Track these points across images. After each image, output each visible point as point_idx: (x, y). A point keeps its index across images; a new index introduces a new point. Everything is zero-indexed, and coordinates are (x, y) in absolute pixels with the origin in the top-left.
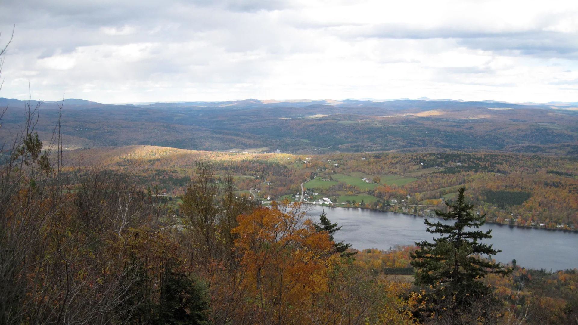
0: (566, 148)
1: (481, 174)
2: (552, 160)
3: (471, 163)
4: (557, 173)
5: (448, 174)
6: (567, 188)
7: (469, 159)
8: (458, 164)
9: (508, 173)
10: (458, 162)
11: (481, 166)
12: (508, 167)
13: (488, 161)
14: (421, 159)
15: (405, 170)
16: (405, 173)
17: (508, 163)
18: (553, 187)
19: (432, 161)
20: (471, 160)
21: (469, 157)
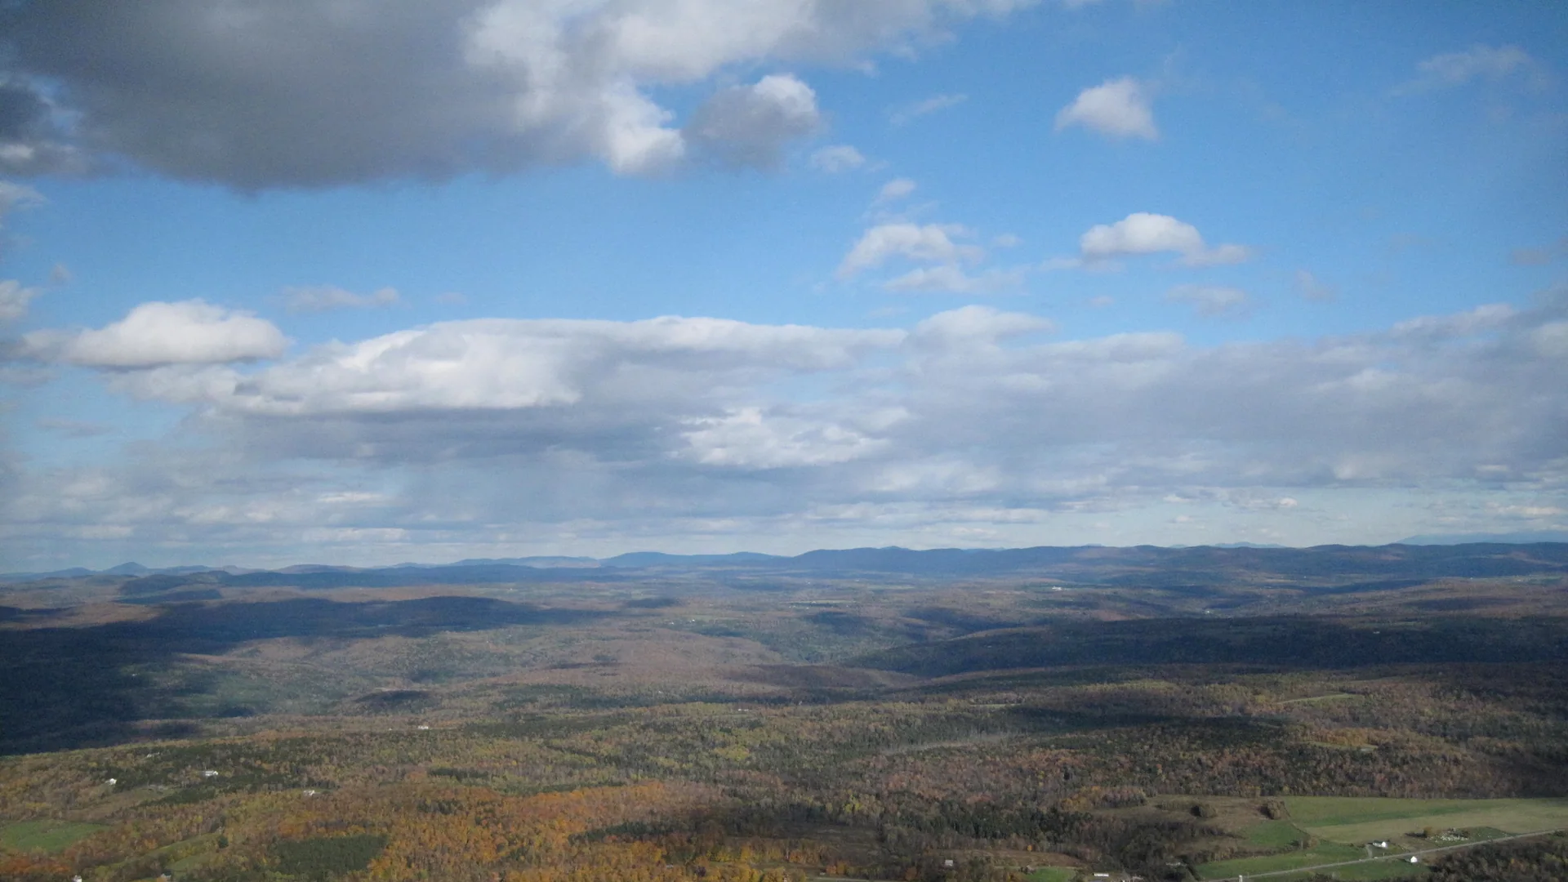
0: (490, 692)
1: (265, 798)
2: (443, 739)
3: (241, 768)
4: (451, 773)
5: (181, 805)
6: (472, 814)
7: (236, 757)
8: (208, 774)
9: (334, 785)
10: (209, 768)
11: (267, 772)
12: (335, 771)
13: (284, 757)
14: (109, 769)
15: (68, 802)
16: (69, 812)
17: (335, 757)
18: (438, 815)
19: (140, 772)
20: (242, 760)
21: (236, 751)
